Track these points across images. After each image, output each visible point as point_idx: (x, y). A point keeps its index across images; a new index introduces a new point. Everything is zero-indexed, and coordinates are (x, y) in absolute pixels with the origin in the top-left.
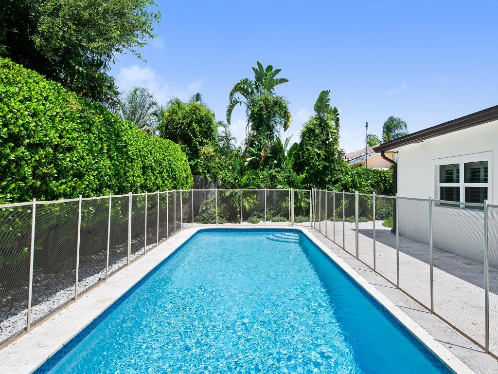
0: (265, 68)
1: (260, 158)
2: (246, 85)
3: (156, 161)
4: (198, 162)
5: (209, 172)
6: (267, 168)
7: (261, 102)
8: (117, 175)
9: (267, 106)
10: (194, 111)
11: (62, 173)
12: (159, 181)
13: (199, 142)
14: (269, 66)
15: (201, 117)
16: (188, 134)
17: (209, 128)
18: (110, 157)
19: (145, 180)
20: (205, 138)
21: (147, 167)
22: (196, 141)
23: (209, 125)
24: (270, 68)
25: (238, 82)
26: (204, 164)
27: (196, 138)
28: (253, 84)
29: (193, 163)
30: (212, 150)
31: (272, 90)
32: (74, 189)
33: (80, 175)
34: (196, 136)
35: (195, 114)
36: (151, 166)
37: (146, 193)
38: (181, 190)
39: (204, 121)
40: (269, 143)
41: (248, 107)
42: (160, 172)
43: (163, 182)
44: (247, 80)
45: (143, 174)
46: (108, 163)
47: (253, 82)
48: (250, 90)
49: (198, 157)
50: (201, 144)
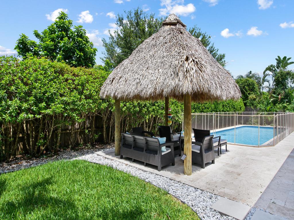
0: (282, 58)
1: (278, 99)
2: (272, 67)
3: (227, 103)
4: (247, 101)
5: (253, 105)
6: (282, 103)
7: (279, 74)
8: (215, 108)
9: (282, 76)
10: (246, 81)
11: (205, 108)
12: (228, 109)
13: (248, 93)
14: (285, 57)
15: (249, 83)
16: (243, 91)
17: (253, 87)
18: (214, 104)
19: (224, 109)
20: (251, 91)
21: (224, 105)
22: (247, 93)
23: (253, 86)
24: (285, 58)
25: (267, 67)
26: (250, 102)
27: (247, 92)
28: (275, 66)
29: (245, 102)
30: (254, 96)
31: (286, 67)
32: (207, 111)
33: (208, 108)
34: (247, 91)
35: (246, 82)
36: (225, 105)
37: (223, 112)
38: (237, 112)
39: (250, 85)
40: (283, 92)
41: (273, 76)
42: (229, 106)
43: (230, 109)
44: (272, 65)
45: (223, 107)
46: (213, 105)
47: (276, 66)
48: (274, 69)
49: (247, 99)
50: (249, 94)
